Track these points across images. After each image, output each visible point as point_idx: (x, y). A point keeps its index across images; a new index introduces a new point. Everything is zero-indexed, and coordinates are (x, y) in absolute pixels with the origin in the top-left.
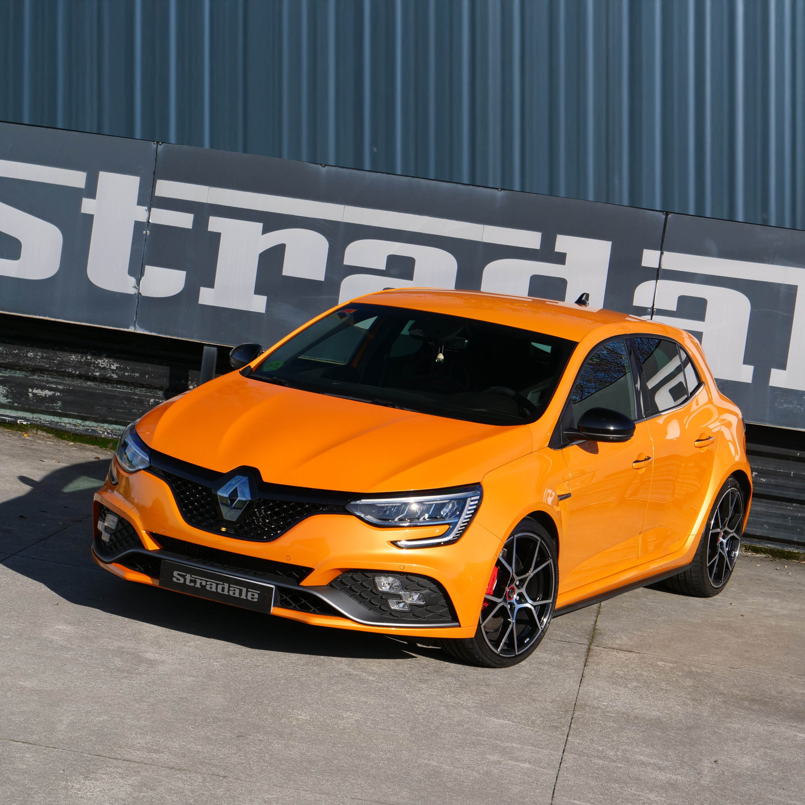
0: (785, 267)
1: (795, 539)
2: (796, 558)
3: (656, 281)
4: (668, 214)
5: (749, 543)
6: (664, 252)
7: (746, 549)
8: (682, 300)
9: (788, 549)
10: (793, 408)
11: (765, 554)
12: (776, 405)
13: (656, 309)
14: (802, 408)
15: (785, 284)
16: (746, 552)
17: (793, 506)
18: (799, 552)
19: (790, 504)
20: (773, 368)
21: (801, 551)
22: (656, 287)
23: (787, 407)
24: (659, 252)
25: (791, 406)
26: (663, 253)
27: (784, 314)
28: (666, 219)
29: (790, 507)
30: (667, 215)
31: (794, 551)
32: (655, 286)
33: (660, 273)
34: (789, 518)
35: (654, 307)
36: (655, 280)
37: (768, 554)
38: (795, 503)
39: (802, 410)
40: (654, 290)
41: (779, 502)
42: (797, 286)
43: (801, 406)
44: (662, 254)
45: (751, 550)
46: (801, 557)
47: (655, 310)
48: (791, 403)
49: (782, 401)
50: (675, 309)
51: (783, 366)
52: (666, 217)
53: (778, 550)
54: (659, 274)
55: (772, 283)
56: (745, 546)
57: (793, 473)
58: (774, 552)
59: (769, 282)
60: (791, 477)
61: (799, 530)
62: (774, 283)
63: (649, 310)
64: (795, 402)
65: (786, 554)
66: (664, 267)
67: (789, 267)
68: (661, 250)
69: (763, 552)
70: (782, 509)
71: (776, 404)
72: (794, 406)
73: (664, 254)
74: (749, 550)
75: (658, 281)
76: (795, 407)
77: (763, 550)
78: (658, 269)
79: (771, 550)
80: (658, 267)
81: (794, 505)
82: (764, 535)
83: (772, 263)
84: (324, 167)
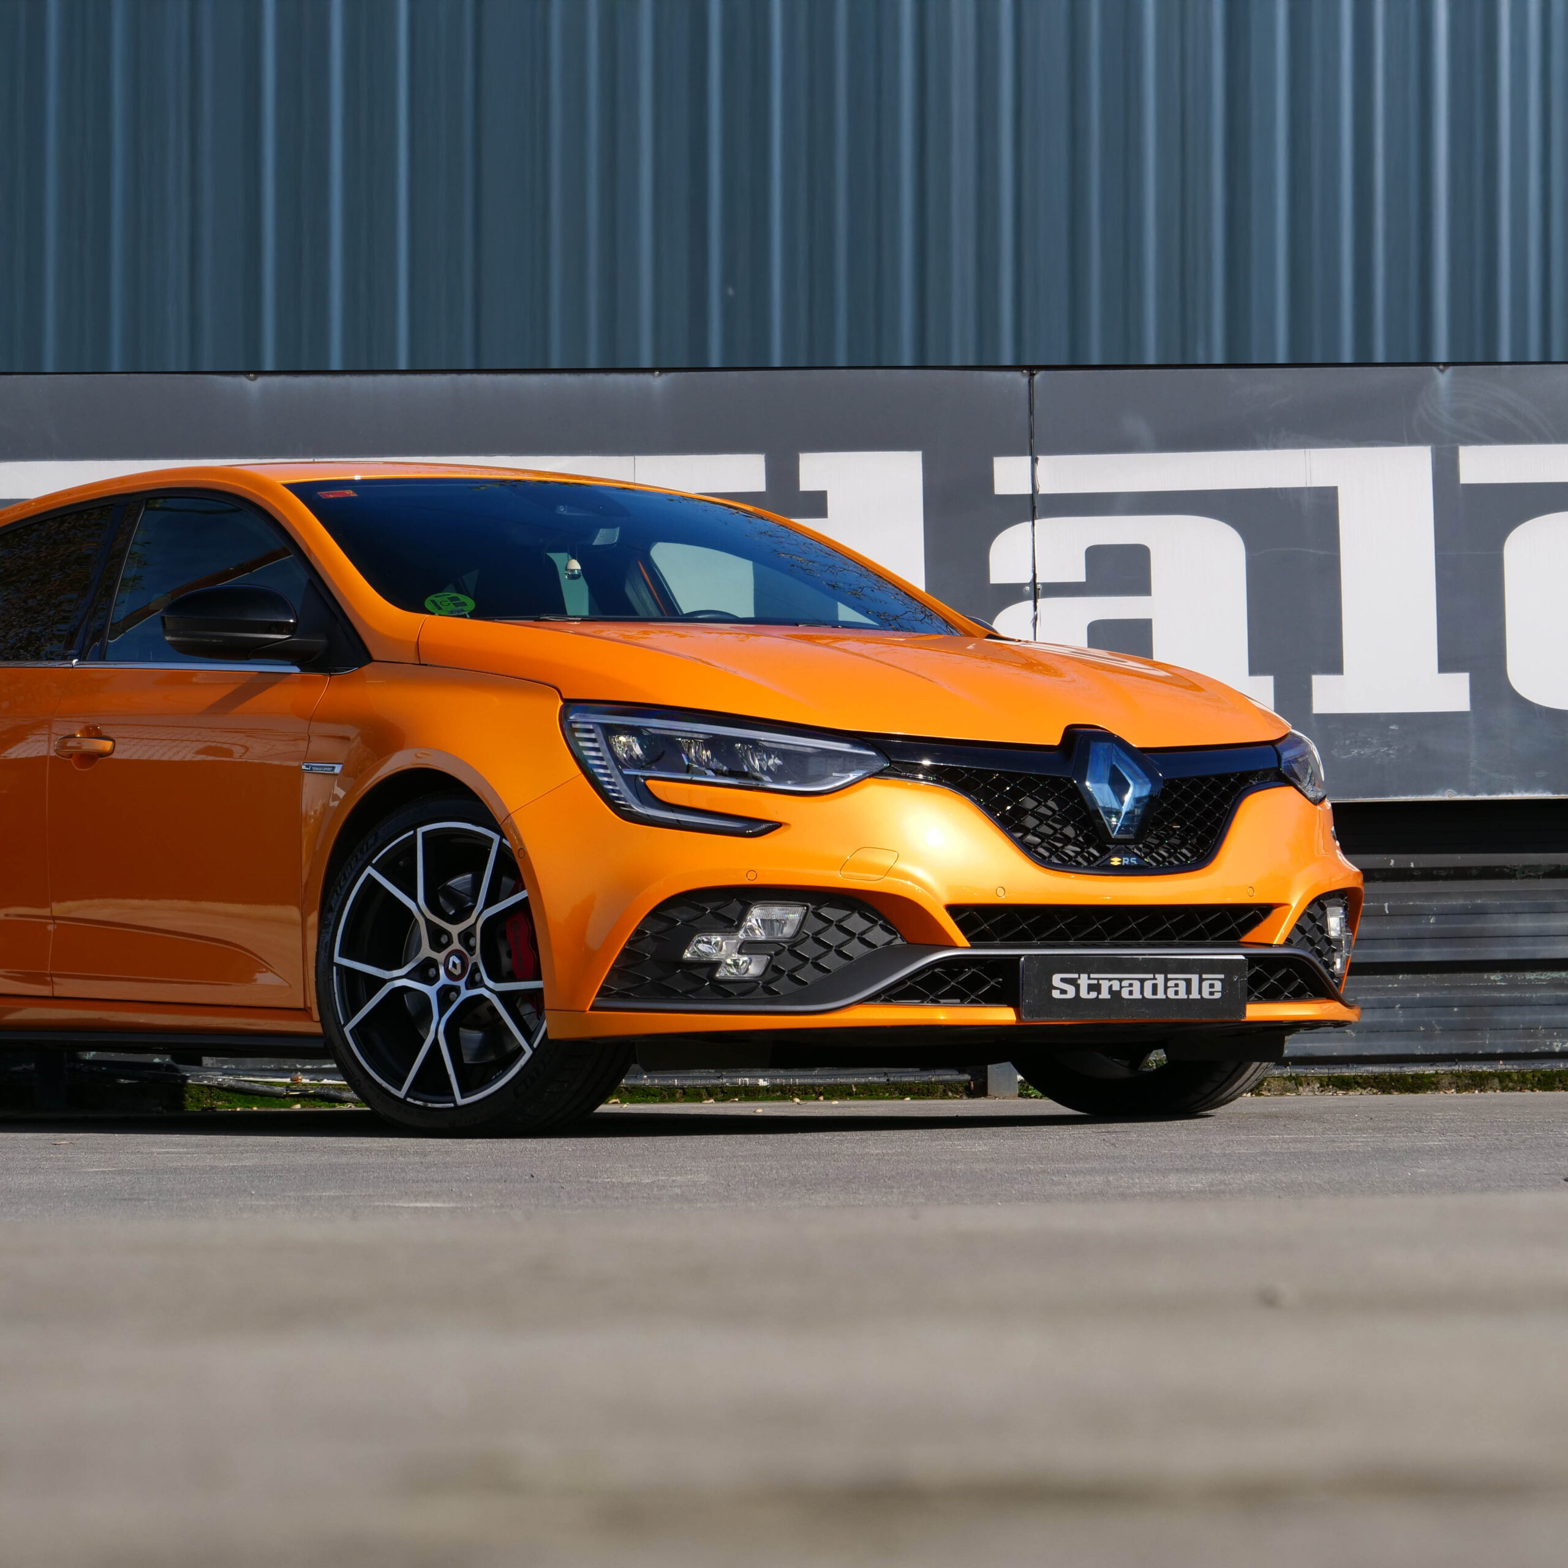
0: (1302, 450)
1: (1419, 1050)
2: (1433, 1087)
3: (1031, 523)
4: (1034, 374)
5: (1326, 1071)
6: (1038, 457)
7: (1322, 1086)
8: (1095, 555)
9: (1410, 1070)
10: (1374, 753)
11: (1365, 1089)
12: (1336, 754)
13: (1044, 584)
14: (1391, 752)
15: (1309, 488)
16: (1322, 1091)
17: (1398, 982)
18: (1437, 1073)
19: (1390, 977)
20: (1315, 673)
21: (1441, 1068)
22: (1034, 535)
23: (1359, 753)
24: (1028, 459)
25: (1367, 751)
26: (1037, 459)
27: (1322, 553)
28: (1030, 384)
29: (1393, 984)
30: (1032, 375)
31: (1427, 1072)
32: (1032, 536)
33: (1036, 505)
34: (1397, 1006)
35: (1037, 581)
36: (1029, 521)
37: (1372, 1087)
38: (1403, 973)
39: (1393, 757)
40: (1032, 544)
41: (1365, 977)
42: (1336, 488)
43: (1390, 746)
44: (1034, 461)
45: (1333, 1086)
46: (1443, 1081)
47: (1039, 586)
48: (1365, 743)
49: (1347, 742)
50: (1082, 578)
51: (1335, 666)
52: (1029, 382)
53: (1391, 1075)
54: (1034, 508)
55: (1281, 489)
56: (1320, 1079)
57: (1389, 906)
58: (1385, 1080)
59: (1276, 489)
60: (1387, 915)
61: (1422, 1029)
62: (1286, 489)
63: (1028, 588)
64: (1375, 741)
65: (1410, 1080)
66: (1043, 490)
67: (1312, 450)
68: (1031, 454)
69: (1359, 1084)
70: (1377, 990)
71: (1335, 752)
72: (1374, 750)
73: (1039, 462)
74: (1328, 1085)
75: (1036, 521)
76: (1377, 752)
77: (1360, 1081)
78: (1033, 496)
79: (1376, 1078)
80: (1030, 492)
81: (1401, 977)
82: (1350, 1053)
83: (1275, 446)
84: (254, 379)
